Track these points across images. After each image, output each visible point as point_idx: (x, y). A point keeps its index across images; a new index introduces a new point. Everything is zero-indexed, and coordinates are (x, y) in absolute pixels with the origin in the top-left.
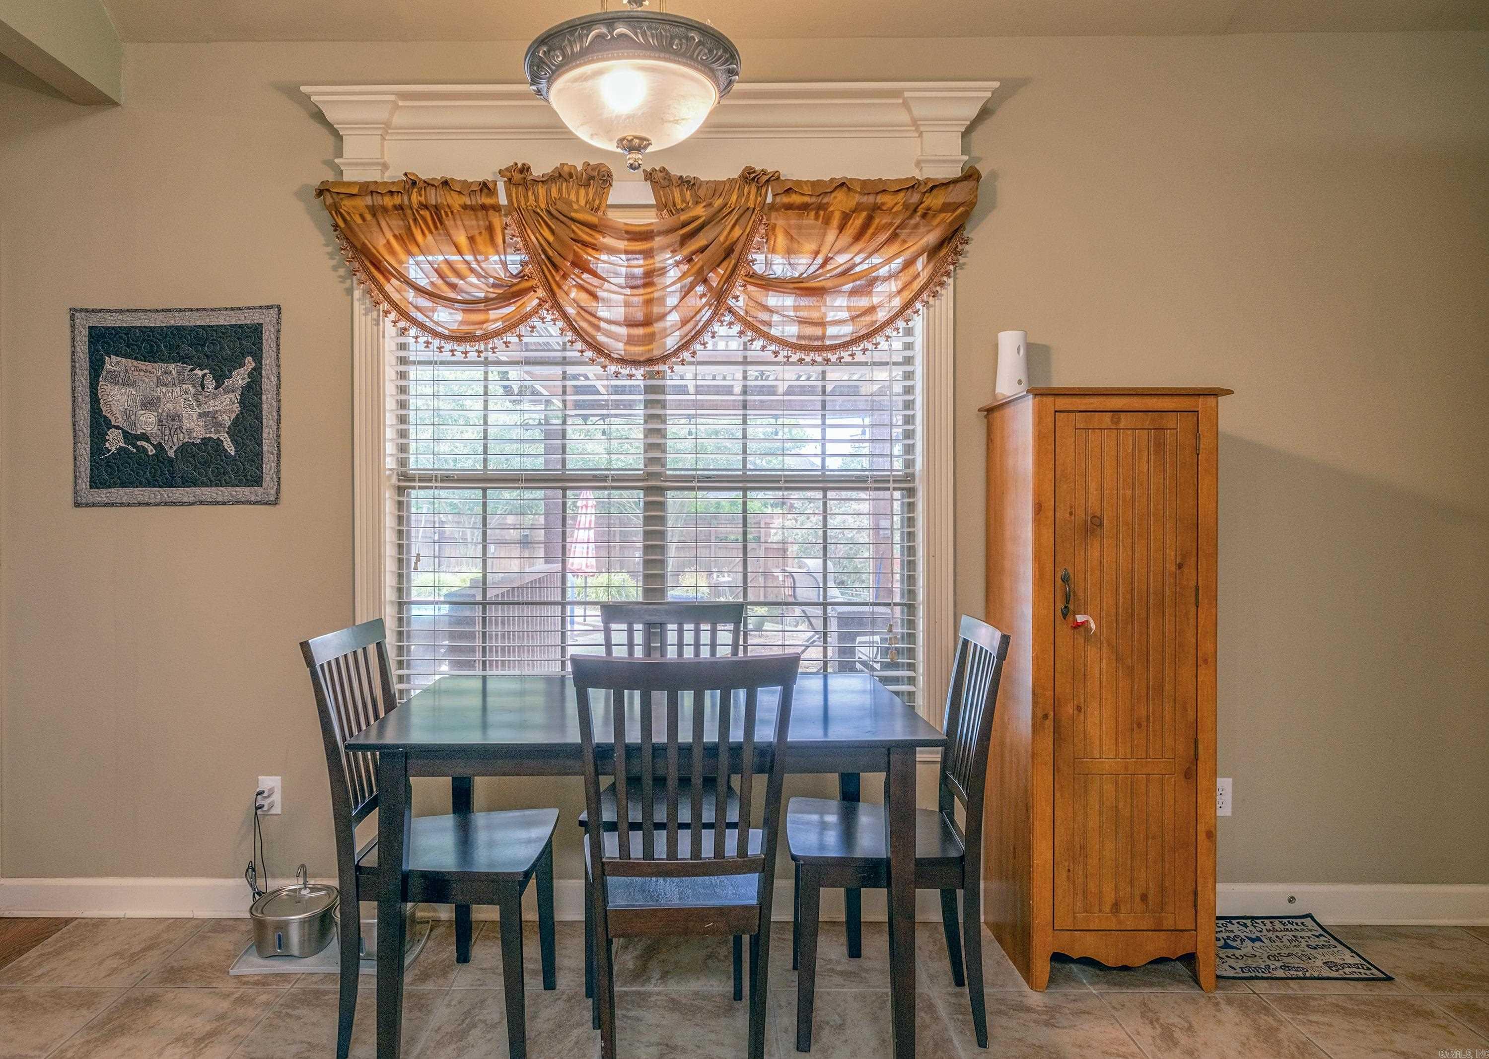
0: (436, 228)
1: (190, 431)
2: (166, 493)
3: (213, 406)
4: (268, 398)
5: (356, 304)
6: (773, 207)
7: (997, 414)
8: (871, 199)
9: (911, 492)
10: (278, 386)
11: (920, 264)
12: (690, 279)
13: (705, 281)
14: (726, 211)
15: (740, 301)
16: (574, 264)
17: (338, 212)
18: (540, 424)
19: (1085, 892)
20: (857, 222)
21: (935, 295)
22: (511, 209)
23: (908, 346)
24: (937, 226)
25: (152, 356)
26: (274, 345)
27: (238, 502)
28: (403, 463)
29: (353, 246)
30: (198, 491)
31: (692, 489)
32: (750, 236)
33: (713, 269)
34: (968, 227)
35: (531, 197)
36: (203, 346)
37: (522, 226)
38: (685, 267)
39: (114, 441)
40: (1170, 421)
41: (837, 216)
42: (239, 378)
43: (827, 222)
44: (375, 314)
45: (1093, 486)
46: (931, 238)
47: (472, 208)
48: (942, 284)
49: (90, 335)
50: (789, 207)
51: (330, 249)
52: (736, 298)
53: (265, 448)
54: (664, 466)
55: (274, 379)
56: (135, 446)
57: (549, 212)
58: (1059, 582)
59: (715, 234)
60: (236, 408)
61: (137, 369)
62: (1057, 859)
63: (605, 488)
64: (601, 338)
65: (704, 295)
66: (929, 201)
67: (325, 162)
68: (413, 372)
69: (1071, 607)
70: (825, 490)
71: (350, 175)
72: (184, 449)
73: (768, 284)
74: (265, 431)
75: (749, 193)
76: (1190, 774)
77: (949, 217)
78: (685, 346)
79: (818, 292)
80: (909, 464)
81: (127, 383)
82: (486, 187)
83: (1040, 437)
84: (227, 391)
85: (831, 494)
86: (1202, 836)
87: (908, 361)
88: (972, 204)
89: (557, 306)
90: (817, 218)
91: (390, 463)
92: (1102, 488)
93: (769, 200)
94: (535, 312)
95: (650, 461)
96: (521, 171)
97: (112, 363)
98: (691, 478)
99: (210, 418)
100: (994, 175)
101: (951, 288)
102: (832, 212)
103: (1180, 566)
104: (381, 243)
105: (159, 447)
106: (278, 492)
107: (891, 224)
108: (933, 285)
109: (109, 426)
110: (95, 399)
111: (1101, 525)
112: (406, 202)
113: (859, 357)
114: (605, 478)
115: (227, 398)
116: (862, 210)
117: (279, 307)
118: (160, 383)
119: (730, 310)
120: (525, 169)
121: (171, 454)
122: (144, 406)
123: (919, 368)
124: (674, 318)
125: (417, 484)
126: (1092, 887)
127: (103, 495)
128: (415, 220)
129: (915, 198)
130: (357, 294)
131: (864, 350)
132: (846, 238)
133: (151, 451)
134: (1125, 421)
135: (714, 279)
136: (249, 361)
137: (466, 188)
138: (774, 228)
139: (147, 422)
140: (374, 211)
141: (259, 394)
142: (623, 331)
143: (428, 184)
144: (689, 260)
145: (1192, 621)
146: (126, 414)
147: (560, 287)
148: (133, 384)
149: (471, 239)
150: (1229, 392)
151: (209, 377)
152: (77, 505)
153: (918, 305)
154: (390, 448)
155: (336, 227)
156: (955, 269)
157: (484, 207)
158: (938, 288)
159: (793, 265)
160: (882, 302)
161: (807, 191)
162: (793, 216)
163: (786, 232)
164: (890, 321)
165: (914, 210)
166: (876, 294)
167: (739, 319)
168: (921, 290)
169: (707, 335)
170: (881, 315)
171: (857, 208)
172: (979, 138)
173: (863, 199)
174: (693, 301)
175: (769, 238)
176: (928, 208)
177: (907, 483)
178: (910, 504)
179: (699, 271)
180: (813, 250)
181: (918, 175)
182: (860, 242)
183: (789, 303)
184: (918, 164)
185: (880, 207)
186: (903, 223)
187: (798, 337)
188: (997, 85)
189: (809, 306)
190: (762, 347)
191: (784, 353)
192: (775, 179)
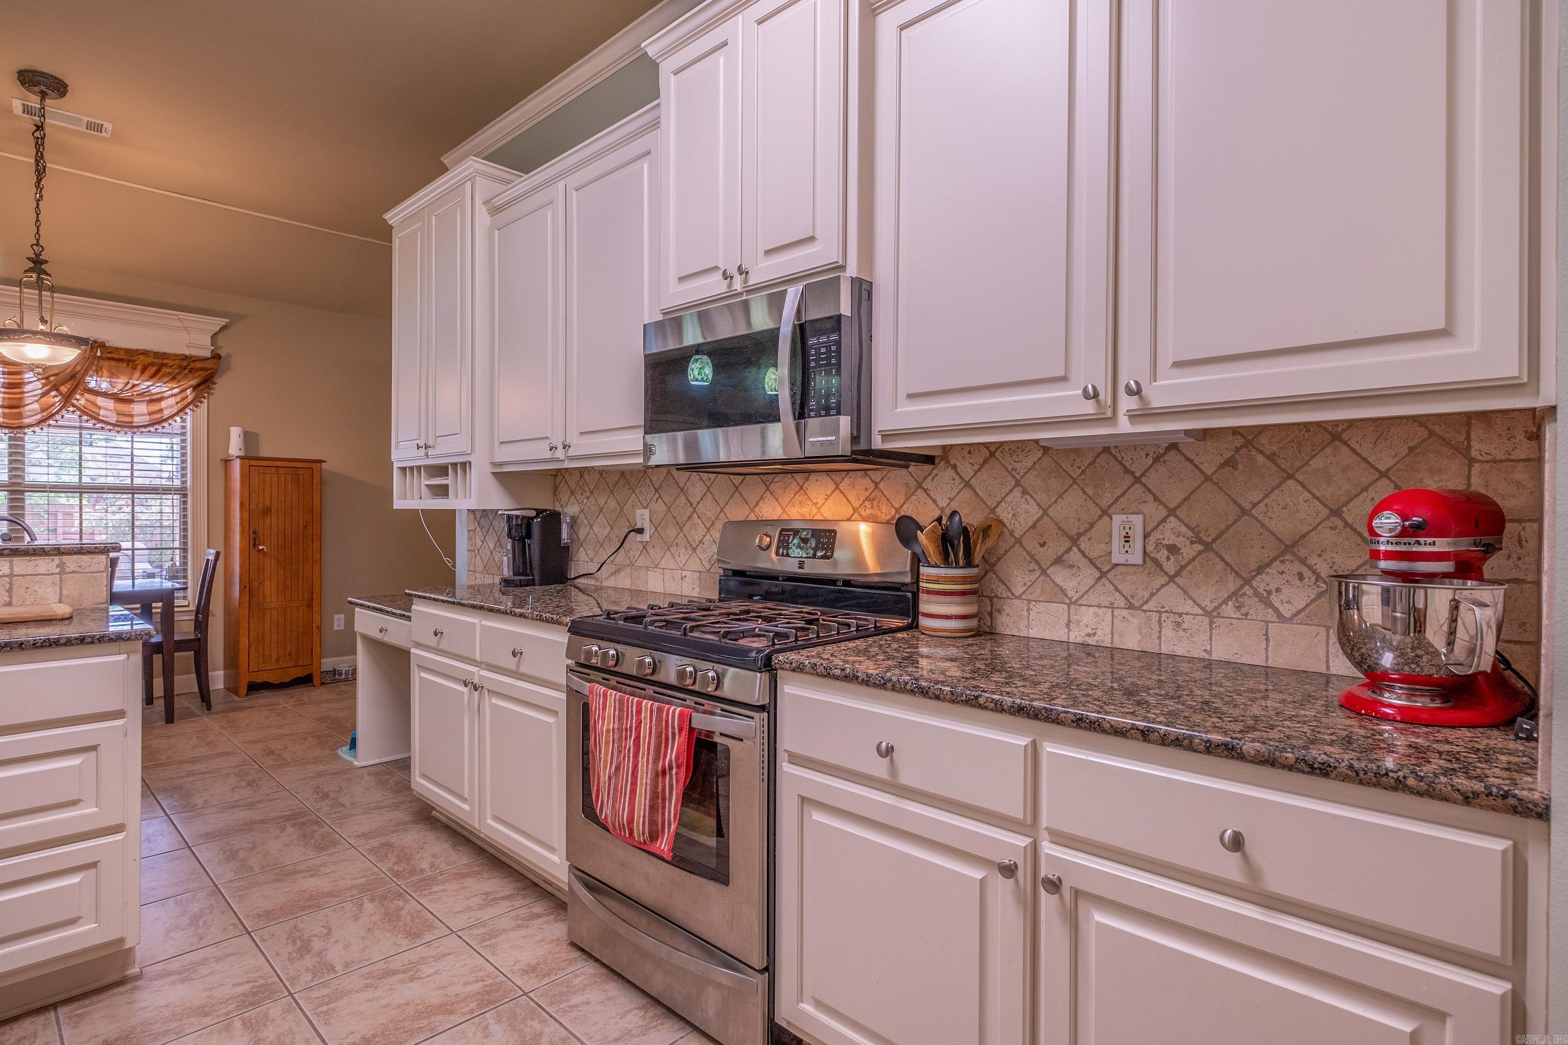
6: (100, 358)
7: (228, 463)
8: (160, 361)
9: (185, 496)
11: (189, 391)
12: (48, 387)
13: (57, 390)
15: (81, 401)
19: (263, 655)
20: (152, 370)
21: (197, 407)
23: (183, 427)
24: (197, 377)
32: (86, 371)
33: (63, 384)
34: (215, 377)
38: (44, 381)
40: (301, 472)
41: (140, 367)
43: (134, 368)
45: (267, 495)
46: (194, 382)
48: (201, 402)
50: (109, 359)
52: (77, 400)
54: (24, 479)
58: (251, 533)
62: (251, 643)
65: (56, 396)
66: (192, 365)
69: (257, 543)
70: (133, 494)
73: (95, 393)
76: (310, 605)
77: (203, 374)
78: (43, 420)
79: (128, 401)
80: (184, 482)
83: (242, 475)
85: (136, 496)
86: (315, 628)
87: (183, 434)
88: (217, 370)
90: (128, 365)
92: (271, 496)
93: (99, 354)
95: (12, 477)
98: (44, 486)
100: (229, 356)
101: (206, 404)
102: (137, 365)
103: (305, 527)
107: (171, 373)
108: (195, 402)
111: (271, 511)
116: (156, 365)
119: (74, 406)
123: (189, 437)
124: (36, 407)
126: (267, 653)
129: (185, 363)
131: (163, 427)
132: (144, 377)
134: (281, 471)
135: (64, 389)
138: (101, 368)
145: (311, 549)
150: (325, 462)
153: (187, 411)
156: (208, 396)
158: (199, 404)
159: (113, 387)
160: (167, 408)
161: (122, 353)
162: (113, 363)
163: (109, 371)
164: (171, 417)
165: (185, 369)
166: (163, 404)
167: (78, 409)
168: (189, 404)
169: (58, 417)
170: (167, 413)
171: (152, 364)
172: (221, 340)
173: (156, 360)
174: (49, 399)
175: (98, 371)
176: (192, 369)
177: (182, 492)
178: (184, 501)
179: (55, 385)
180: (125, 381)
181: (187, 352)
182: (154, 380)
183: (110, 404)
184: (187, 346)
185: (165, 365)
186: (179, 373)
187: (117, 421)
188: (228, 321)
189: (123, 407)
190: (95, 424)
191: (109, 427)
192: (102, 345)
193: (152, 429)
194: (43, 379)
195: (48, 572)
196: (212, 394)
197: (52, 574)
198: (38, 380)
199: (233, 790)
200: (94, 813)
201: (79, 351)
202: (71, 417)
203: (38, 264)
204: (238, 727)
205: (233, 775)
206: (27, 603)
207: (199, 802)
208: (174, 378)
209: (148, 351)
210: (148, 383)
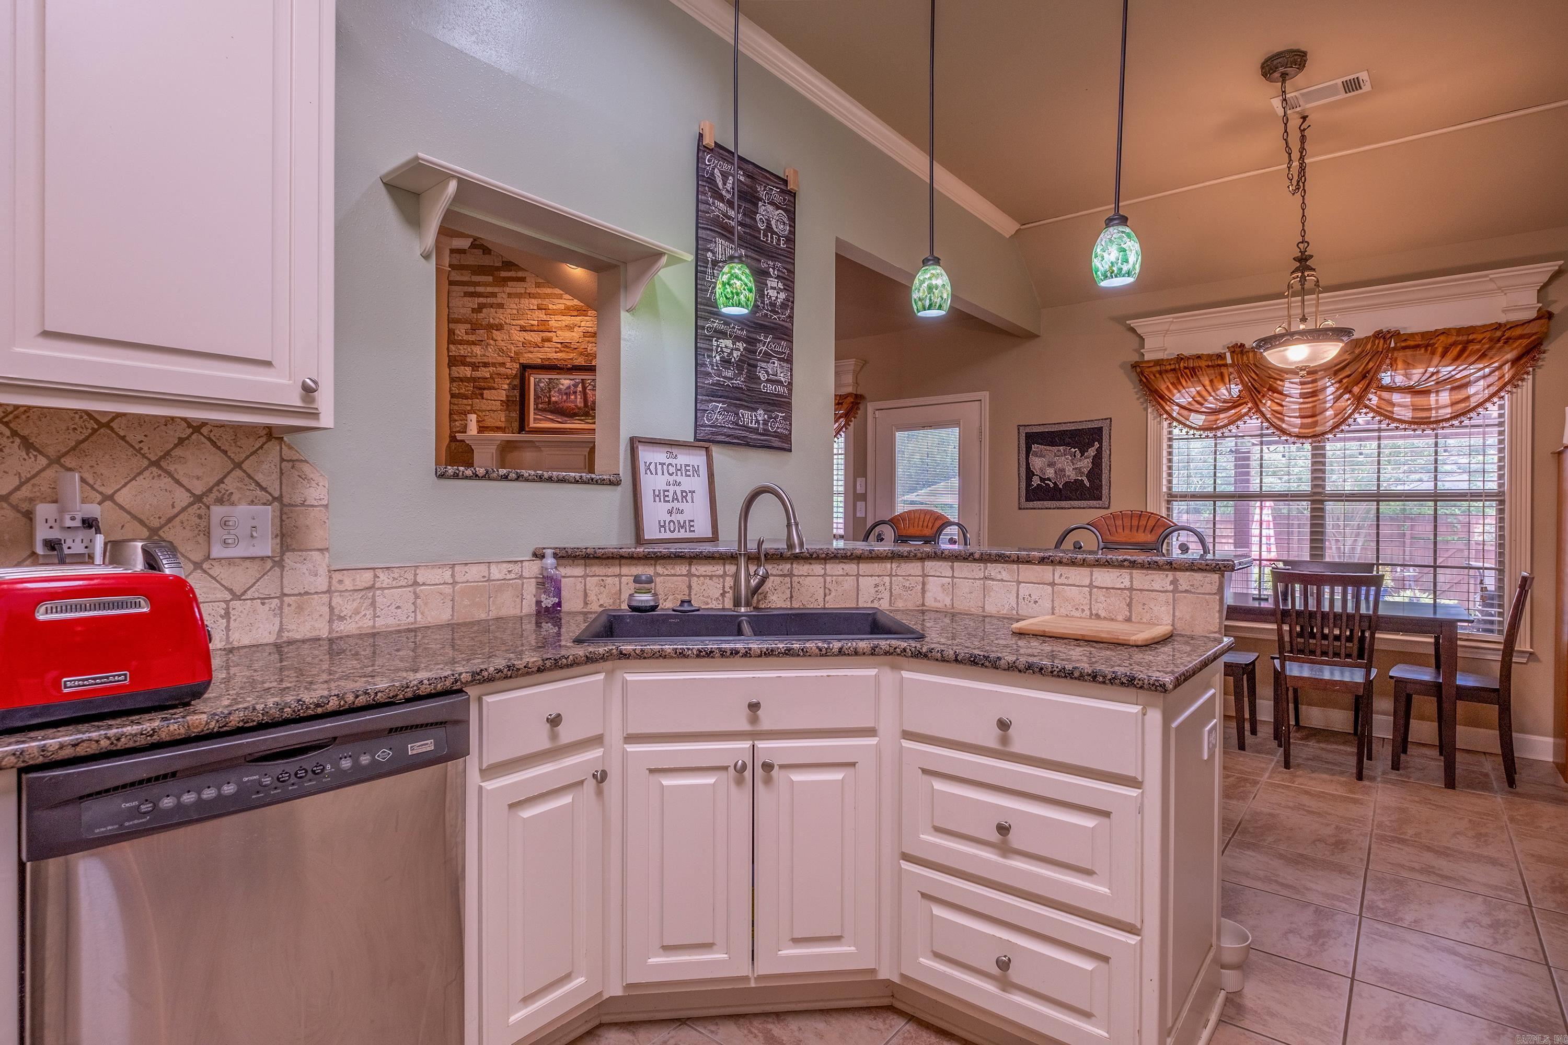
0: (1192, 377)
1: (1069, 476)
2: (1058, 504)
3: (1079, 465)
4: (1105, 460)
5: (1149, 415)
6: (1395, 349)
7: (1560, 456)
8: (1465, 338)
9: (1502, 502)
10: (1110, 455)
11: (1507, 367)
12: (1341, 391)
13: (1350, 392)
14: (1364, 354)
15: (1374, 400)
16: (1269, 390)
17: (1142, 374)
18: (1231, 451)
20: (1455, 351)
21: (1516, 386)
22: (1232, 365)
24: (1517, 348)
25: (1053, 444)
26: (1108, 436)
27: (1090, 508)
28: (1170, 488)
29: (1150, 390)
30: (1072, 502)
31: (1342, 501)
32: (1379, 366)
33: (1355, 386)
34: (1545, 344)
35: (1245, 358)
36: (1075, 438)
37: (1239, 373)
38: (1337, 385)
39: (1036, 481)
41: (1440, 350)
42: (1092, 452)
43: (1433, 353)
44: (1159, 419)
46: (1509, 356)
47: (1213, 366)
48: (1523, 380)
49: (1026, 436)
50: (1404, 348)
51: (1136, 390)
52: (1370, 400)
53: (1103, 483)
54: (1324, 488)
55: (1108, 452)
56: (1045, 483)
57: (1255, 365)
59: (1357, 367)
60: (1090, 465)
61: (1046, 450)
63: (1286, 500)
64: (1284, 426)
65: (1349, 399)
66: (1508, 334)
67: (1135, 350)
68: (1175, 444)
70: (1436, 502)
71: (1147, 357)
72: (1066, 484)
73: (1390, 389)
74: (1104, 475)
75: (1379, 344)
77: (1527, 341)
78: (1336, 426)
79: (1426, 392)
80: (1500, 485)
81: (1042, 456)
82: (1221, 356)
84: (1086, 458)
85: (1440, 504)
87: (1501, 424)
88: (1547, 333)
89: (1259, 411)
90: (1426, 350)
91: (1165, 489)
93: (1393, 345)
94: (1246, 414)
95: (1314, 486)
96: (1240, 347)
97: (1035, 447)
98: (1341, 495)
99: (1079, 470)
101: (1530, 382)
102: (1437, 348)
104: (1163, 387)
105: (1055, 484)
106: (1109, 503)
107: (1479, 350)
108: (1516, 381)
109: (1034, 475)
110: (1028, 464)
112: (1177, 367)
113: (1467, 422)
114: (1287, 495)
115: (1086, 461)
116: (1460, 344)
117: (1111, 419)
118: (1056, 455)
119: (1366, 407)
120: (1242, 346)
121: (1061, 486)
122: (1049, 466)
123: (1506, 429)
124: (1330, 413)
125: (1179, 499)
127: (1031, 504)
128: (1182, 375)
129: (1499, 334)
130: (1150, 410)
131: (1470, 418)
132: (1444, 362)
133: (1052, 485)
135: (1356, 390)
136: (1097, 445)
137: (1210, 357)
138: (1396, 359)
139: (1050, 473)
140: (1160, 373)
141: (1101, 459)
142: (1299, 421)
143: (1188, 358)
144: (1340, 381)
146: (1041, 470)
147: (1261, 402)
148: (1044, 457)
149: (1211, 381)
151: (1078, 452)
152: (1020, 509)
153: (1504, 393)
154: (1165, 482)
155: (1141, 380)
156: (1534, 370)
157: (1219, 365)
158: (1520, 383)
159: (1410, 379)
160: (1475, 394)
161: (1418, 338)
162: (1409, 353)
163: (1404, 362)
164: (1481, 404)
165: (1499, 340)
166: (1472, 390)
167: (1372, 410)
168: (1505, 385)
169: (1350, 421)
170: (1473, 402)
171: (1454, 344)
172: (1553, 292)
173: (1460, 338)
174: (1342, 403)
175: (1393, 365)
176: (1509, 338)
177: (1499, 497)
178: (1500, 509)
179: (1347, 387)
180: (1422, 371)
181: (1502, 319)
182: (1458, 362)
183: (1407, 399)
184: (1504, 311)
185: (1472, 341)
186: (1490, 348)
187: (1412, 418)
188: (1562, 262)
189: (1420, 400)
190: (1388, 425)
191: (1403, 426)
192: (1396, 334)
193: (1456, 423)
194: (1335, 383)
195: (1162, 589)
196: (1540, 367)
197: (1166, 591)
198: (1333, 384)
199: (1465, 923)
200: (1103, 896)
201: (1341, 345)
202: (1362, 419)
203: (1303, 262)
204: (1537, 827)
205: (1480, 899)
206: (1144, 620)
207: (1409, 918)
208: (1483, 356)
209: (1449, 329)
210: (1450, 368)
